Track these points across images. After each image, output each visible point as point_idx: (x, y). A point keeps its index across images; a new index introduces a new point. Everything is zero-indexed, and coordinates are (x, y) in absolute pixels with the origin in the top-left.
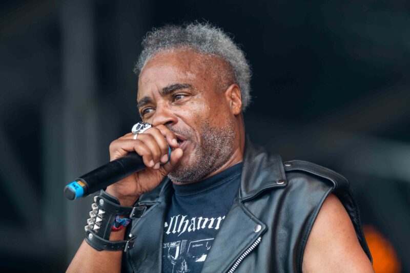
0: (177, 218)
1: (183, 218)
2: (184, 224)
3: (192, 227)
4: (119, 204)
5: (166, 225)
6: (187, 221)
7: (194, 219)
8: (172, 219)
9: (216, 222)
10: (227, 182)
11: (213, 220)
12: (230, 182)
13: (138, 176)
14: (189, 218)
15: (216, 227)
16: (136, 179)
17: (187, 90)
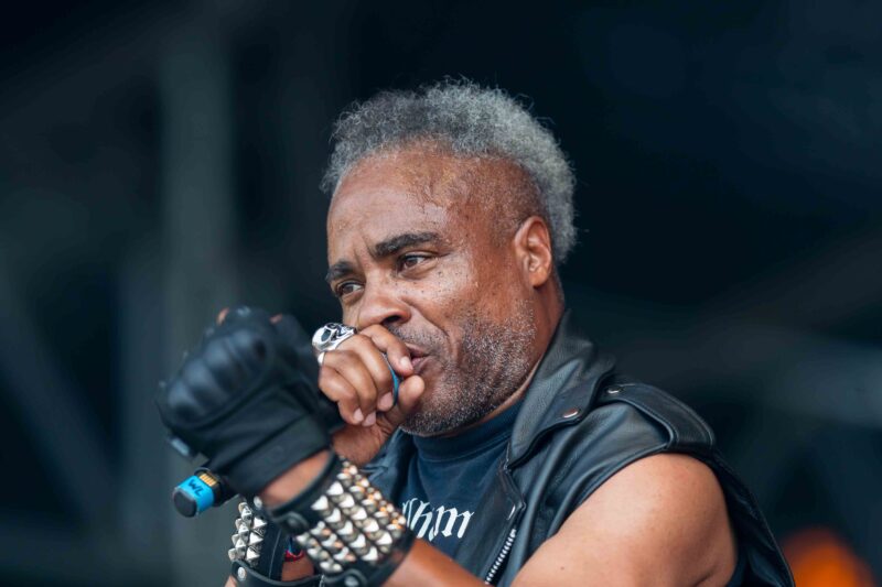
1: (423, 505)
2: (422, 520)
6: (429, 516)
17: (428, 246)
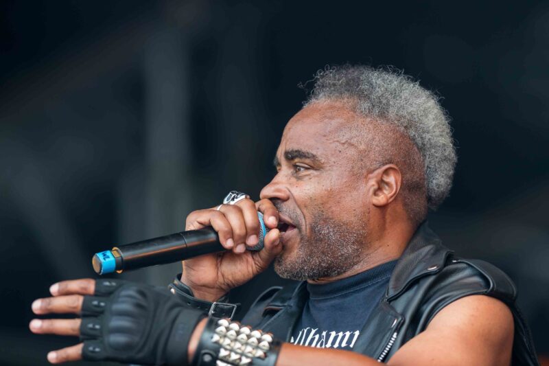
0: (305, 331)
1: (313, 331)
2: (313, 339)
3: (321, 345)
4: (192, 295)
5: (292, 341)
6: (317, 336)
7: (324, 334)
8: (301, 333)
9: (352, 336)
10: (373, 284)
11: (348, 334)
12: (378, 285)
13: (221, 261)
14: (319, 332)
15: (351, 343)
16: (217, 265)
17: (307, 161)
